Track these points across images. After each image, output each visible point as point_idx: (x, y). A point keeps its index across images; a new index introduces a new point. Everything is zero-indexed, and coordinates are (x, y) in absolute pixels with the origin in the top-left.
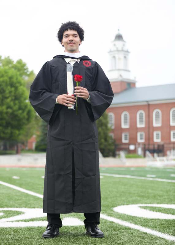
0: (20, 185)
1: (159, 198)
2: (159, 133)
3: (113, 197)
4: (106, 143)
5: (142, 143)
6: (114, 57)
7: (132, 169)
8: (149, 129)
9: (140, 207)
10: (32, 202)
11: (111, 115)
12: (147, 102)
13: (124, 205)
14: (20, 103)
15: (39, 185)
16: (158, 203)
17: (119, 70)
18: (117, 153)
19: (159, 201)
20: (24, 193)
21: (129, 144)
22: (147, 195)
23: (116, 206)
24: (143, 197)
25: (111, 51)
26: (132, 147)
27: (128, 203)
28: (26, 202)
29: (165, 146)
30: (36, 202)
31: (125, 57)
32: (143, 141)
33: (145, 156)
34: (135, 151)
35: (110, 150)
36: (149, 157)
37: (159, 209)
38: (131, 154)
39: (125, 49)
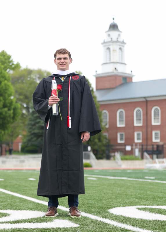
0: (5, 187)
1: (159, 200)
2: (159, 132)
3: (108, 199)
4: (100, 144)
5: (140, 143)
6: (109, 49)
7: (129, 171)
8: (147, 128)
9: (139, 209)
10: (18, 203)
11: (105, 113)
12: (145, 98)
13: (120, 206)
14: (5, 99)
15: (26, 186)
16: (158, 205)
17: (114, 63)
18: (112, 154)
19: (159, 203)
20: (9, 195)
21: (125, 145)
22: (146, 196)
23: (112, 208)
24: (141, 198)
25: (104, 42)
26: (128, 148)
27: (125, 205)
28: (11, 204)
29: (165, 146)
30: (22, 203)
31: (120, 49)
32: (140, 141)
33: (142, 158)
34: (132, 152)
35: (103, 151)
36: (147, 158)
37: (159, 211)
38: (127, 155)
39: (121, 39)
